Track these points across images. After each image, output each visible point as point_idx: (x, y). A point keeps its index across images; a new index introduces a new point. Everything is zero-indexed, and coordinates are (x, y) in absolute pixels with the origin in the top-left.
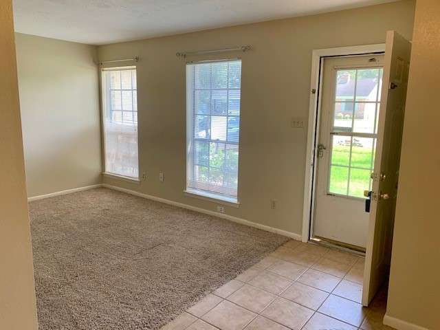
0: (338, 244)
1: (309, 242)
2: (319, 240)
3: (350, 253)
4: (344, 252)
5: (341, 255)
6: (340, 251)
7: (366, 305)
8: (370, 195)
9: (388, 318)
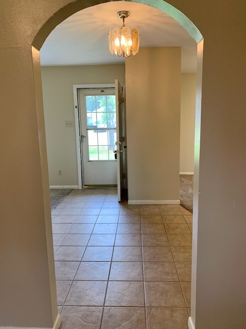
1: (83, 188)
2: (87, 187)
3: (104, 189)
4: (101, 188)
5: (101, 190)
6: (99, 188)
7: (120, 200)
8: (116, 151)
9: (130, 202)
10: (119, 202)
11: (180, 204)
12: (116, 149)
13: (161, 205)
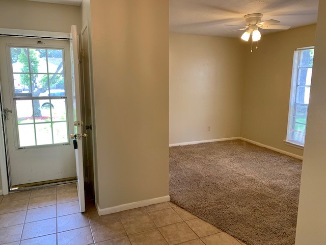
0: (35, 184)
1: (11, 193)
2: (17, 188)
3: (48, 187)
4: (43, 188)
5: (43, 190)
6: (40, 189)
7: (84, 210)
8: (75, 136)
9: (101, 211)
10: (83, 213)
11: (169, 200)
12: (76, 133)
13: (146, 207)
